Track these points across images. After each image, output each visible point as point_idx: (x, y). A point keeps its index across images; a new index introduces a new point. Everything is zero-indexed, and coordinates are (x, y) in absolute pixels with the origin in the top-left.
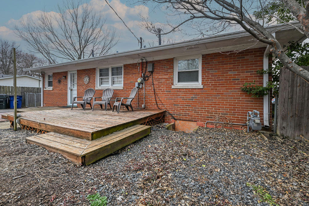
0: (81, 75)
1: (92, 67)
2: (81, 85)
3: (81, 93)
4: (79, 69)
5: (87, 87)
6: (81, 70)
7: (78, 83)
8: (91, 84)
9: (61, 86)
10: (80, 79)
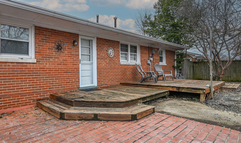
0: (102, 46)
1: (116, 40)
2: (103, 59)
3: (103, 68)
4: (100, 37)
5: (111, 61)
6: (102, 39)
7: (99, 55)
8: (116, 58)
9: (64, 55)
10: (101, 50)
